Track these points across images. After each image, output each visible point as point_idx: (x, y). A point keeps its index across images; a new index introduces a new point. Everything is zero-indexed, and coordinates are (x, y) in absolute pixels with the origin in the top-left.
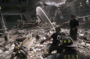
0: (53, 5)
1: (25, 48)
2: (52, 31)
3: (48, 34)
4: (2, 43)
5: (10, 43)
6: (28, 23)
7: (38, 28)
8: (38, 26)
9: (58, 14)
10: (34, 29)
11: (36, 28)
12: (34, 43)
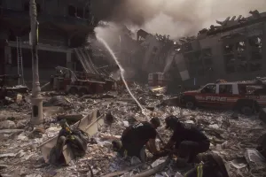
0: (164, 37)
1: (83, 133)
2: (148, 108)
3: (137, 115)
4: (24, 121)
5: (43, 123)
6: (85, 79)
7: (112, 97)
8: (114, 90)
9: (174, 64)
10: (101, 98)
11: (108, 97)
12: (99, 130)
